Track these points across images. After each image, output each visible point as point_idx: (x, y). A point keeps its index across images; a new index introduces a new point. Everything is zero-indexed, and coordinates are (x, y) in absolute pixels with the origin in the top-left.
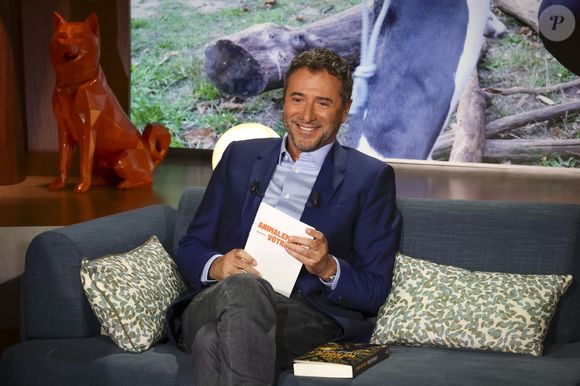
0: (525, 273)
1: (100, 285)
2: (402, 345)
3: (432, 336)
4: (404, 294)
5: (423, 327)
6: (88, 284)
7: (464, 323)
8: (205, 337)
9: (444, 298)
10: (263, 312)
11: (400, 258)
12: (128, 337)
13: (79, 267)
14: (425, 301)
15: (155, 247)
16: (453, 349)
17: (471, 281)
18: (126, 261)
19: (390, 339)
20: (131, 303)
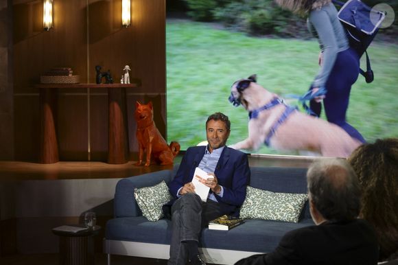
0: (293, 193)
1: (141, 197)
2: (249, 219)
3: (259, 216)
4: (249, 201)
5: (256, 212)
6: (137, 197)
7: (270, 211)
8: (176, 215)
9: (264, 202)
10: (197, 207)
11: (249, 188)
12: (151, 216)
13: (134, 191)
14: (257, 203)
15: (163, 184)
16: (267, 220)
17: (274, 196)
18: (151, 189)
19: (245, 217)
20: (152, 204)
